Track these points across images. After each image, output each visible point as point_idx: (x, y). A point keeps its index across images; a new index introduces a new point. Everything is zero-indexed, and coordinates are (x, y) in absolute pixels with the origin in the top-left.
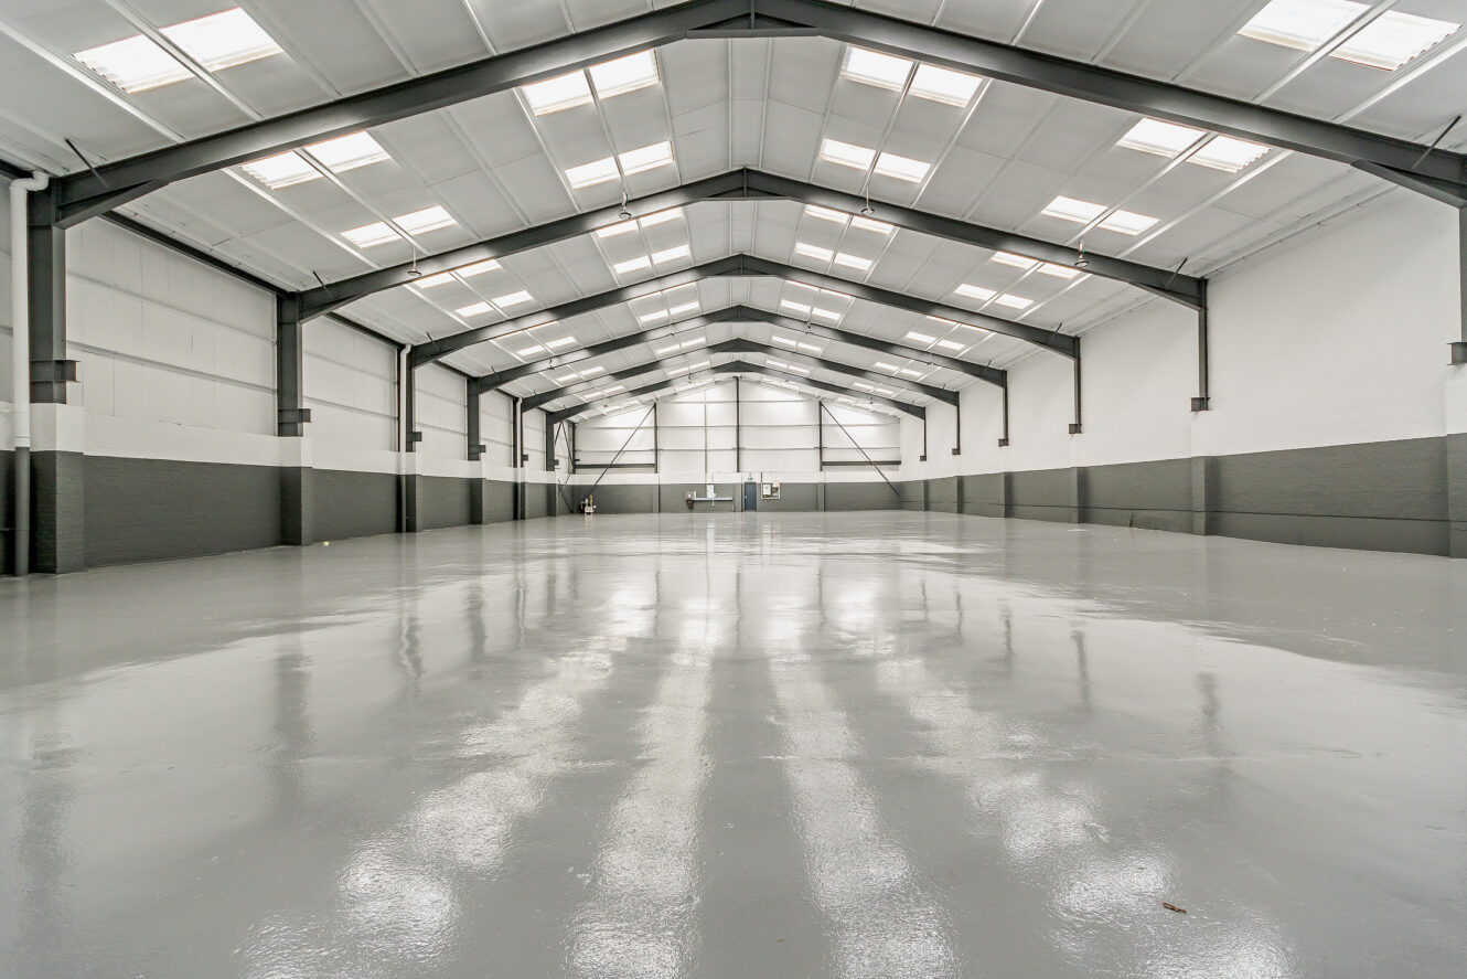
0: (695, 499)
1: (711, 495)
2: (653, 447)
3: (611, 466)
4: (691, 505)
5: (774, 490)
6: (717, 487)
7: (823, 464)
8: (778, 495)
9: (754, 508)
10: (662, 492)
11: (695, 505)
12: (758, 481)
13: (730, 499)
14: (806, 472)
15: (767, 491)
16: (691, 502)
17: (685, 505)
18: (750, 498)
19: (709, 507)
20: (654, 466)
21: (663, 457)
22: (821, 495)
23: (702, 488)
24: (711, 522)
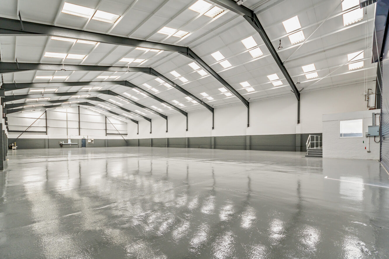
0: (64, 143)
1: (69, 142)
2: (46, 126)
3: (25, 132)
4: (61, 146)
5: (92, 141)
6: (72, 140)
7: (107, 134)
8: (93, 142)
9: (85, 146)
10: (49, 141)
11: (63, 146)
12: (86, 138)
13: (77, 143)
14: (101, 136)
15: (89, 141)
16: (61, 145)
17: (59, 146)
18: (84, 143)
19: (68, 146)
20: (46, 133)
21: (49, 130)
22: (106, 143)
23: (66, 140)
24: (70, 151)
